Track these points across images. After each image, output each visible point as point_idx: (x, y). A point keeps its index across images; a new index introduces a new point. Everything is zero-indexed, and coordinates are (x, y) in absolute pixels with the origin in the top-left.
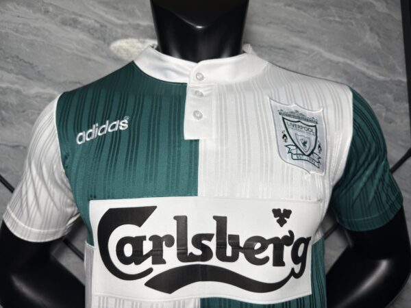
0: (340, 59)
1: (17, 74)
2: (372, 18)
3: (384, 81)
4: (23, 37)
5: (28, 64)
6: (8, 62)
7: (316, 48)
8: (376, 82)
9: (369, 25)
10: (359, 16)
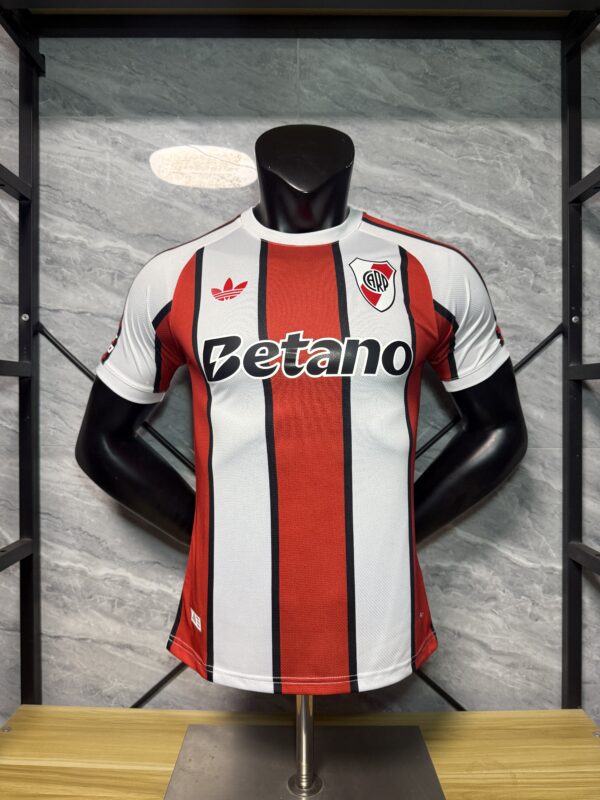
0: (482, 211)
1: (80, 223)
2: (525, 158)
3: (536, 240)
4: (85, 174)
5: (93, 211)
6: (68, 208)
7: (452, 197)
8: (524, 240)
9: (520, 168)
10: (508, 156)
